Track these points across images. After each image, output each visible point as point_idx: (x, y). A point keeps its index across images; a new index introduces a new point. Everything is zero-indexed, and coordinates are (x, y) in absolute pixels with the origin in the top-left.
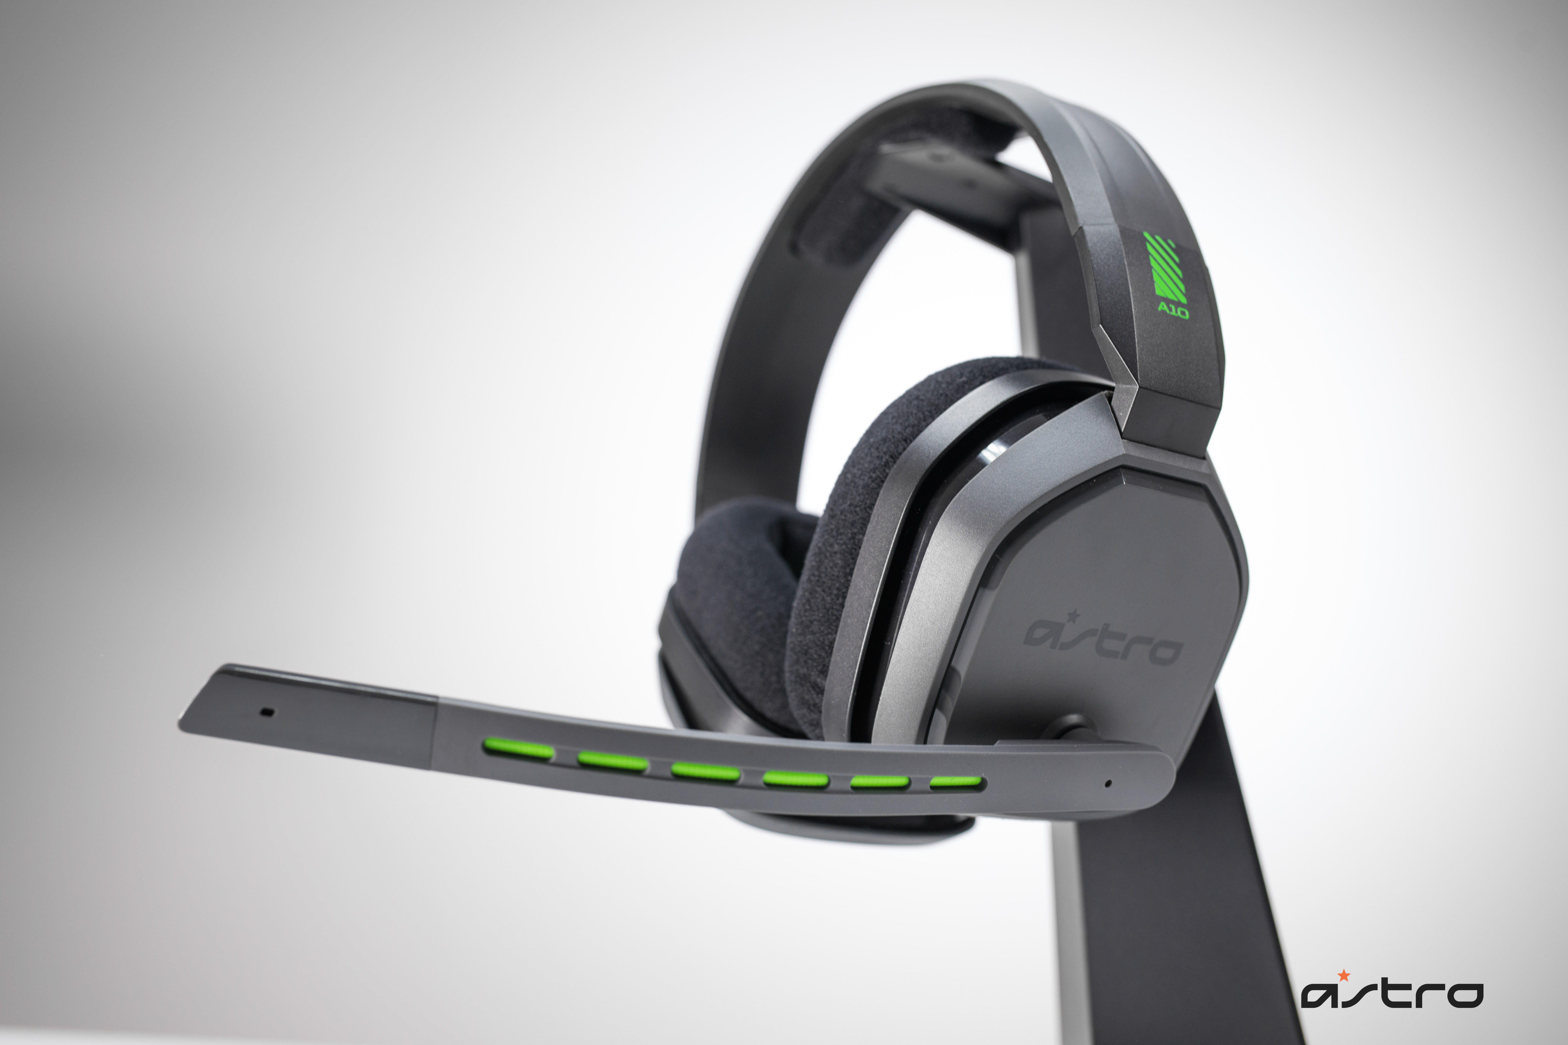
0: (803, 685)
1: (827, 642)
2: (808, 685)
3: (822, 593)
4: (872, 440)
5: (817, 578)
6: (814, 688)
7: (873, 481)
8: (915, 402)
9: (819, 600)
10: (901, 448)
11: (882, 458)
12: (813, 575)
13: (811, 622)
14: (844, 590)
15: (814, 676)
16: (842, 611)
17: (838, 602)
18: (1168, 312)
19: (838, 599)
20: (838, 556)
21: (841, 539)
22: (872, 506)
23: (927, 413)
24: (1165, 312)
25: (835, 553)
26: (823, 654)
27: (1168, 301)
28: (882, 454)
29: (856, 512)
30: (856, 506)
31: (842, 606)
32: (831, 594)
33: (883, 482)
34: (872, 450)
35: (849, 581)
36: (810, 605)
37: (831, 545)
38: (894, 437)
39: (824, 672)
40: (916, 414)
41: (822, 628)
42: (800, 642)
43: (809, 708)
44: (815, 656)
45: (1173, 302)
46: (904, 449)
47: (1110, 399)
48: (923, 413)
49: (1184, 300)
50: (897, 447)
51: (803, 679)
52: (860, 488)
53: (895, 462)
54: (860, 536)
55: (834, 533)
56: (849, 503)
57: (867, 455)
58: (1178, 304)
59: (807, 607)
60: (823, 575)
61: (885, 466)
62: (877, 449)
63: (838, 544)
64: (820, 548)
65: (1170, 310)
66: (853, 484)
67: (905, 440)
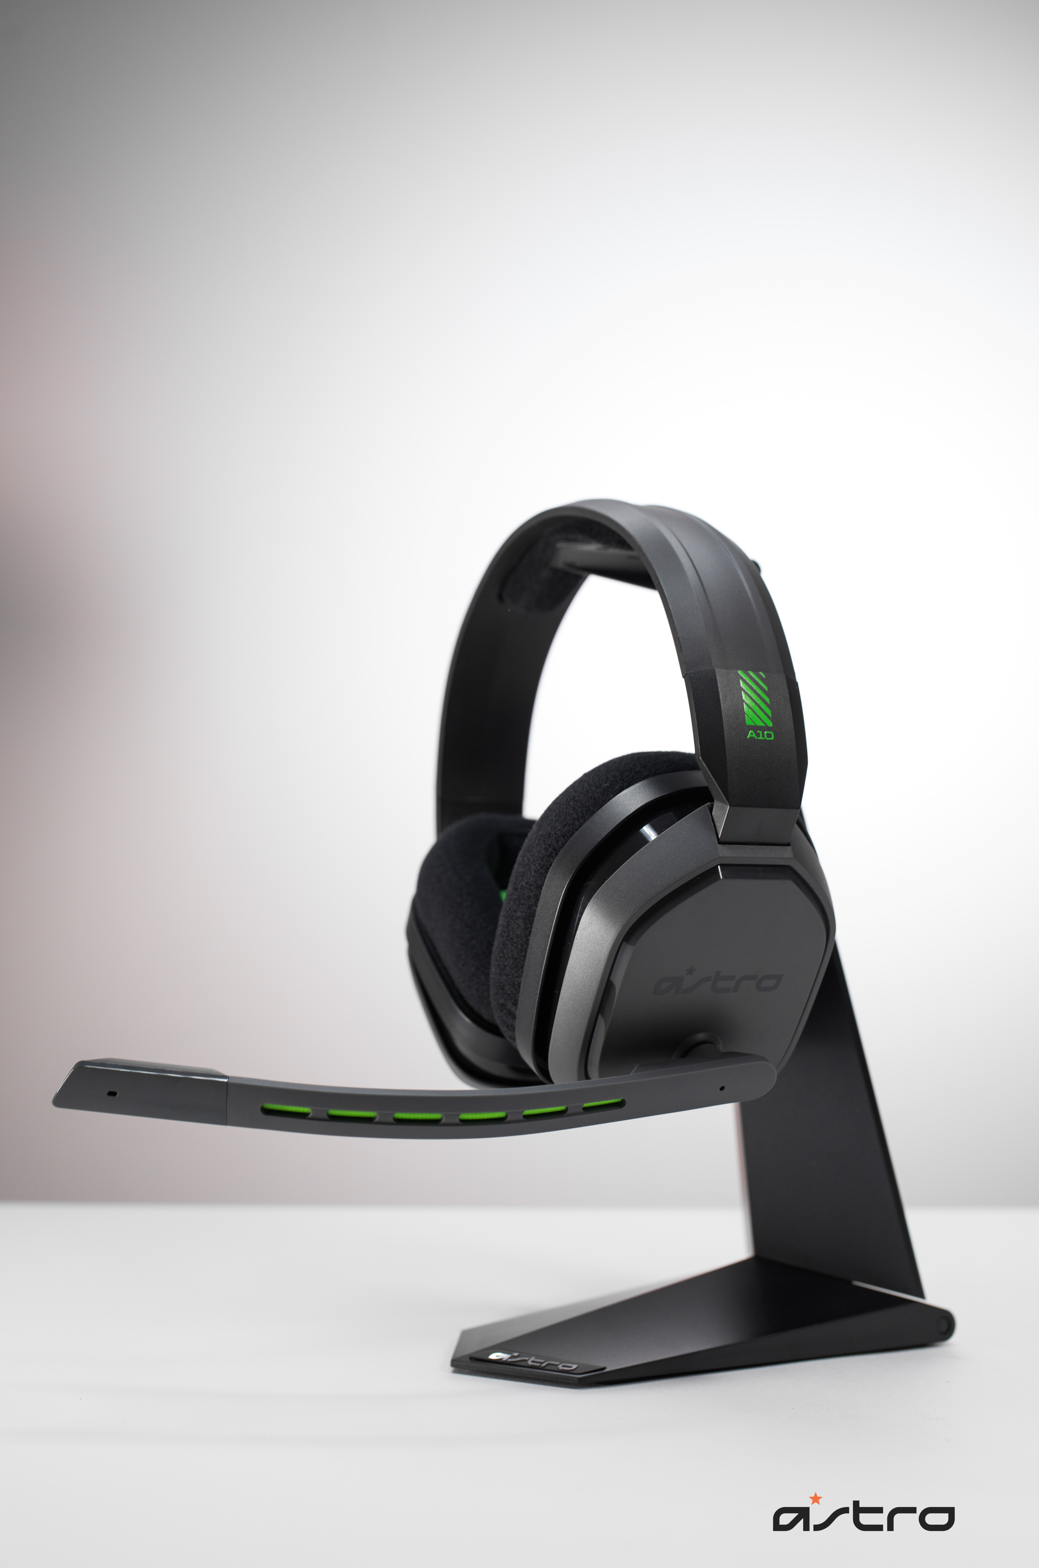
0: (502, 1011)
1: (516, 983)
2: (505, 1011)
3: (511, 946)
4: (541, 833)
5: (507, 934)
6: (510, 1014)
7: (541, 868)
8: (572, 803)
9: (509, 951)
10: (560, 843)
11: (547, 849)
12: (505, 932)
13: (505, 966)
14: (526, 946)
15: (509, 1005)
16: (525, 961)
17: (522, 955)
18: (756, 738)
19: (522, 952)
20: (520, 920)
21: (522, 908)
22: (540, 887)
23: (579, 814)
24: (754, 738)
25: (519, 918)
26: (515, 992)
27: (755, 728)
28: (547, 846)
29: (530, 889)
30: (531, 885)
31: (525, 956)
32: (517, 947)
33: (549, 869)
34: (541, 842)
35: (528, 940)
36: (503, 953)
37: (515, 911)
38: (555, 833)
39: (515, 1004)
40: (572, 814)
41: (513, 972)
42: (498, 979)
43: (508, 1027)
44: (509, 992)
45: (760, 728)
46: (563, 845)
47: (711, 810)
48: (577, 814)
49: (770, 724)
50: (558, 841)
51: (502, 1006)
52: (533, 872)
53: (557, 854)
54: (535, 908)
55: (517, 903)
56: (525, 881)
57: (537, 845)
58: (765, 728)
59: (502, 955)
60: (511, 933)
61: (550, 856)
62: (544, 841)
63: (520, 911)
64: (507, 912)
65: (758, 735)
66: (528, 867)
67: (564, 836)
